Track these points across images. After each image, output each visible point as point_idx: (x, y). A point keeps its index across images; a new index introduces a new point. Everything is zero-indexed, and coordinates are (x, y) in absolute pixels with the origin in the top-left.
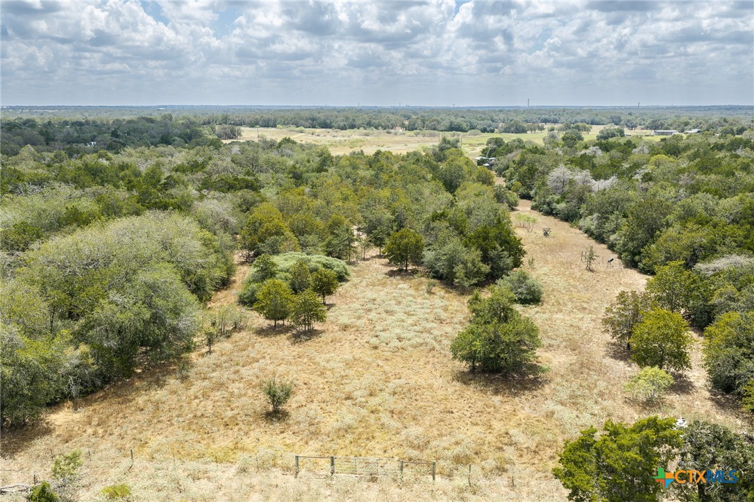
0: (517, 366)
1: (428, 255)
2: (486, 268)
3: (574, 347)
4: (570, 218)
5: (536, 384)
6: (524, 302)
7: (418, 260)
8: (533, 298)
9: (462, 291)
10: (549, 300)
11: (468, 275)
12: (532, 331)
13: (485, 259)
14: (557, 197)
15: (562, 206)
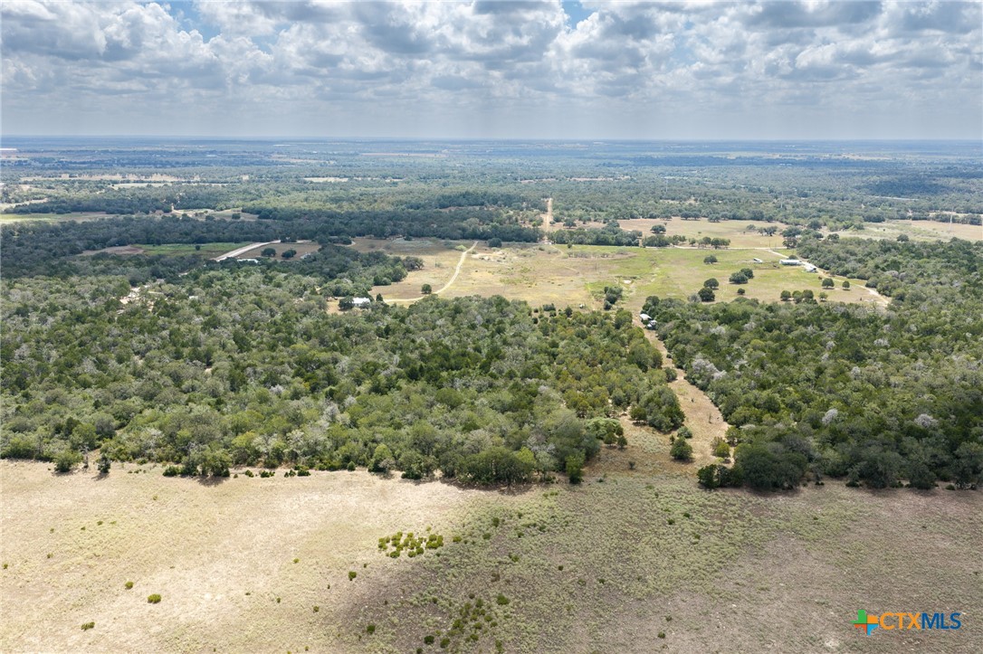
0: (687, 458)
1: (649, 418)
2: (672, 424)
3: (702, 452)
4: (703, 388)
5: (692, 462)
6: (687, 437)
7: (645, 419)
8: (689, 436)
9: (665, 433)
10: (694, 436)
11: (667, 427)
12: (691, 448)
13: (672, 421)
14: (698, 375)
15: (700, 382)
